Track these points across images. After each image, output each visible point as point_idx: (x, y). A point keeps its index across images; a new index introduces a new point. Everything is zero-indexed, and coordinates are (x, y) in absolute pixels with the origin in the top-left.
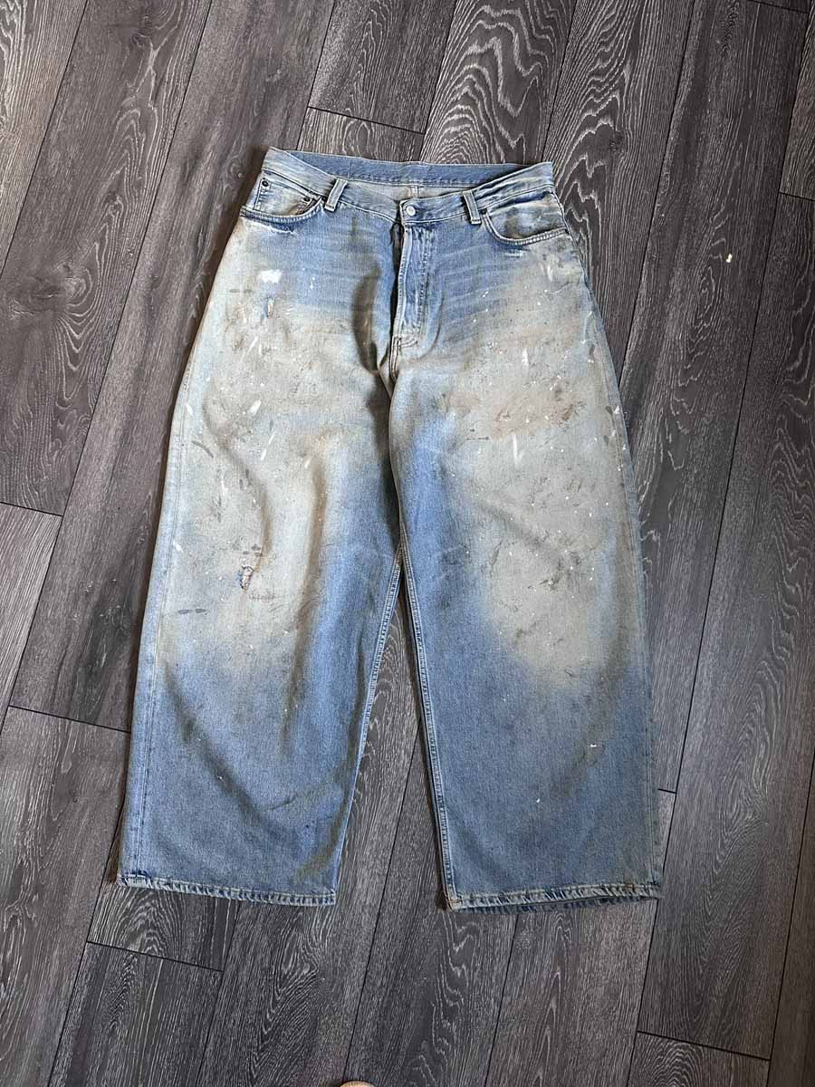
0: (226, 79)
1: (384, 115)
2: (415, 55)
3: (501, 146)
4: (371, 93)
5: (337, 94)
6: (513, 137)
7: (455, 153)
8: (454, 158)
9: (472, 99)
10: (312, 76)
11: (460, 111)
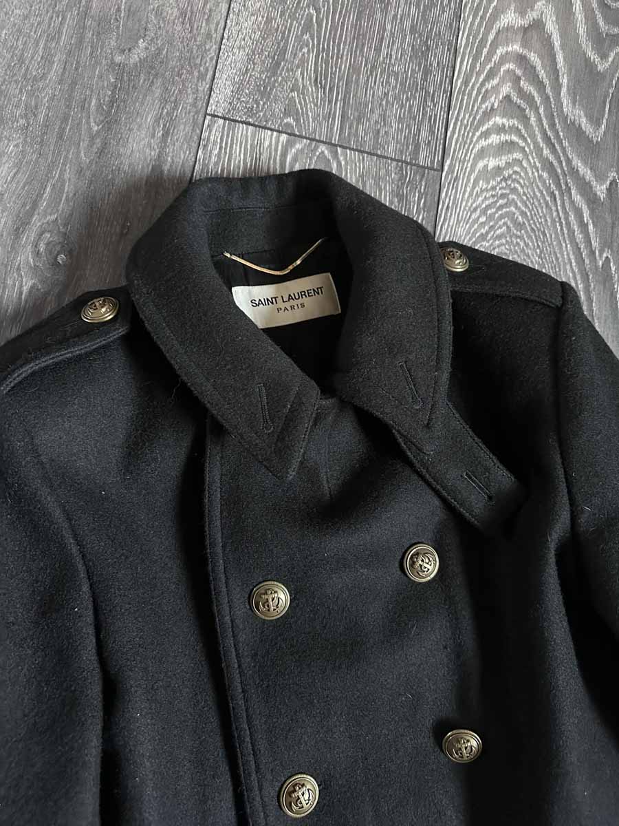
0: (28, 55)
1: (361, 133)
2: (407, 25)
3: (582, 195)
4: (331, 90)
5: (264, 91)
6: (600, 178)
7: (501, 207)
8: (501, 217)
9: (519, 107)
10: (213, 53)
11: (501, 130)
